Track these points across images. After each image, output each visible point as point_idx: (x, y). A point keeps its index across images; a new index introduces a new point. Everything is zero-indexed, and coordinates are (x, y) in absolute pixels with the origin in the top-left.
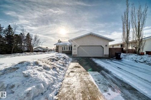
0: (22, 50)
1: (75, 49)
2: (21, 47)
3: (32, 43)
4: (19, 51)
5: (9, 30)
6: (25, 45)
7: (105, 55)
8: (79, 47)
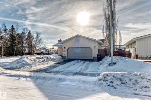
0: (23, 52)
1: (64, 51)
2: (22, 49)
3: (33, 43)
4: (20, 53)
5: (12, 30)
6: (26, 45)
7: (93, 57)
8: (68, 49)
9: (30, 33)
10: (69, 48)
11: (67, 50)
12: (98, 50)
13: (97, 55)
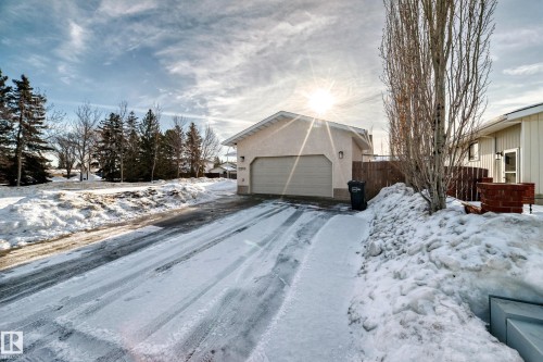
1: (242, 168)
7: (336, 191)
8: (254, 161)
9: (193, 127)
10: (256, 158)
11: (251, 164)
12: (354, 163)
13: (350, 184)
